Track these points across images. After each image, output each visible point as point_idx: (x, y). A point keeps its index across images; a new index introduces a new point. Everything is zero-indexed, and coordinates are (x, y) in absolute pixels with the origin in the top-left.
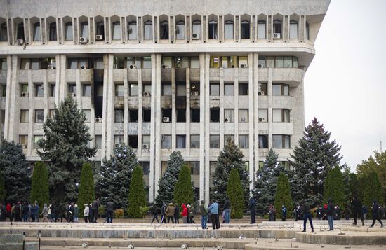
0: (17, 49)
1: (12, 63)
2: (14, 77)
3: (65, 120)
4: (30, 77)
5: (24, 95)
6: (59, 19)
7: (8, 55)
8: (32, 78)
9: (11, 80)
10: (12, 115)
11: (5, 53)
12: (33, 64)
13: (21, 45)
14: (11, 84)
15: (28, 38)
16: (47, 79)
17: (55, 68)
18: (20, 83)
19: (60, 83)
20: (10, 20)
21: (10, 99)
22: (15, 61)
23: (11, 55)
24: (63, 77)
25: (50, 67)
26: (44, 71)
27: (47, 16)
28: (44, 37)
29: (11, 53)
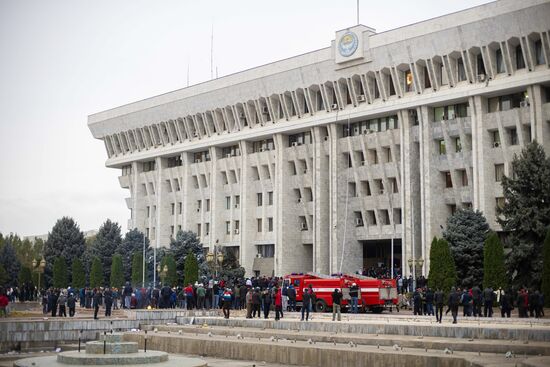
0: (479, 88)
1: (475, 106)
2: (480, 123)
3: (526, 174)
4: (499, 121)
5: (497, 145)
6: (524, 38)
7: (468, 98)
8: (502, 121)
9: (476, 128)
10: (481, 173)
11: (465, 95)
12: (503, 103)
13: (483, 81)
14: (476, 134)
15: (490, 71)
16: (520, 121)
17: (529, 105)
18: (489, 131)
19: (536, 124)
20: (465, 52)
21: (477, 153)
22: (478, 103)
23: (473, 97)
24: (539, 114)
25: (523, 105)
26: (516, 110)
27: (508, 38)
28: (508, 66)
29: (471, 94)
